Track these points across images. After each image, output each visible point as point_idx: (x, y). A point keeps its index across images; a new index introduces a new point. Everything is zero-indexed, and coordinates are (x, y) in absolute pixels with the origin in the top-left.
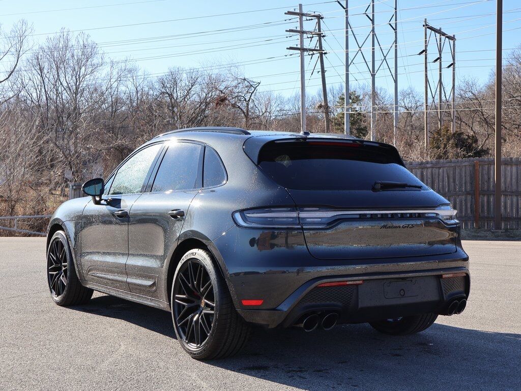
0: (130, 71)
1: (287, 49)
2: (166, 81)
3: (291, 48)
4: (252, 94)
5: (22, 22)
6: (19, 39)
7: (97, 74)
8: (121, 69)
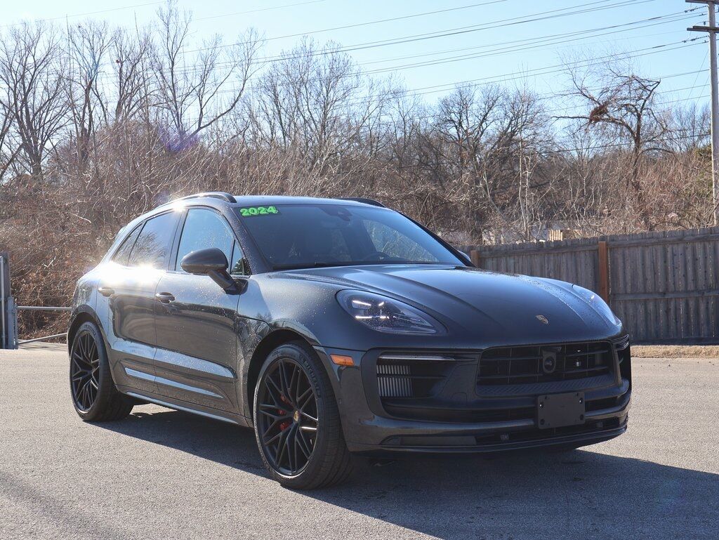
0: (395, 93)
1: (688, 29)
2: (451, 104)
3: (696, 29)
4: (645, 101)
5: (250, 31)
6: (246, 55)
7: (351, 99)
8: (384, 91)
